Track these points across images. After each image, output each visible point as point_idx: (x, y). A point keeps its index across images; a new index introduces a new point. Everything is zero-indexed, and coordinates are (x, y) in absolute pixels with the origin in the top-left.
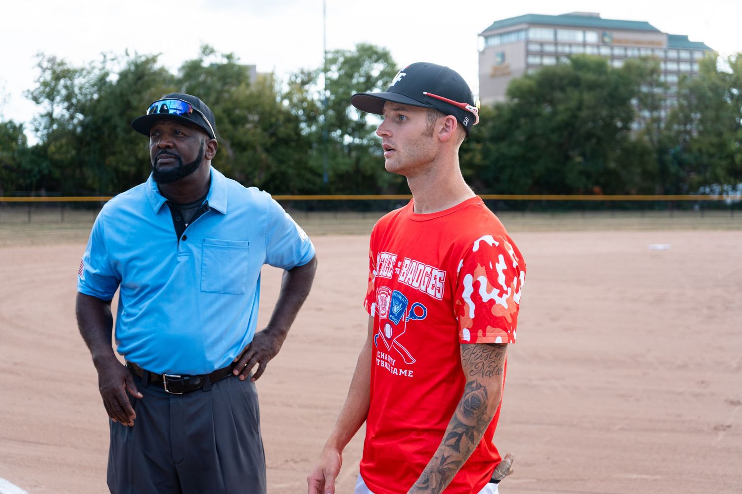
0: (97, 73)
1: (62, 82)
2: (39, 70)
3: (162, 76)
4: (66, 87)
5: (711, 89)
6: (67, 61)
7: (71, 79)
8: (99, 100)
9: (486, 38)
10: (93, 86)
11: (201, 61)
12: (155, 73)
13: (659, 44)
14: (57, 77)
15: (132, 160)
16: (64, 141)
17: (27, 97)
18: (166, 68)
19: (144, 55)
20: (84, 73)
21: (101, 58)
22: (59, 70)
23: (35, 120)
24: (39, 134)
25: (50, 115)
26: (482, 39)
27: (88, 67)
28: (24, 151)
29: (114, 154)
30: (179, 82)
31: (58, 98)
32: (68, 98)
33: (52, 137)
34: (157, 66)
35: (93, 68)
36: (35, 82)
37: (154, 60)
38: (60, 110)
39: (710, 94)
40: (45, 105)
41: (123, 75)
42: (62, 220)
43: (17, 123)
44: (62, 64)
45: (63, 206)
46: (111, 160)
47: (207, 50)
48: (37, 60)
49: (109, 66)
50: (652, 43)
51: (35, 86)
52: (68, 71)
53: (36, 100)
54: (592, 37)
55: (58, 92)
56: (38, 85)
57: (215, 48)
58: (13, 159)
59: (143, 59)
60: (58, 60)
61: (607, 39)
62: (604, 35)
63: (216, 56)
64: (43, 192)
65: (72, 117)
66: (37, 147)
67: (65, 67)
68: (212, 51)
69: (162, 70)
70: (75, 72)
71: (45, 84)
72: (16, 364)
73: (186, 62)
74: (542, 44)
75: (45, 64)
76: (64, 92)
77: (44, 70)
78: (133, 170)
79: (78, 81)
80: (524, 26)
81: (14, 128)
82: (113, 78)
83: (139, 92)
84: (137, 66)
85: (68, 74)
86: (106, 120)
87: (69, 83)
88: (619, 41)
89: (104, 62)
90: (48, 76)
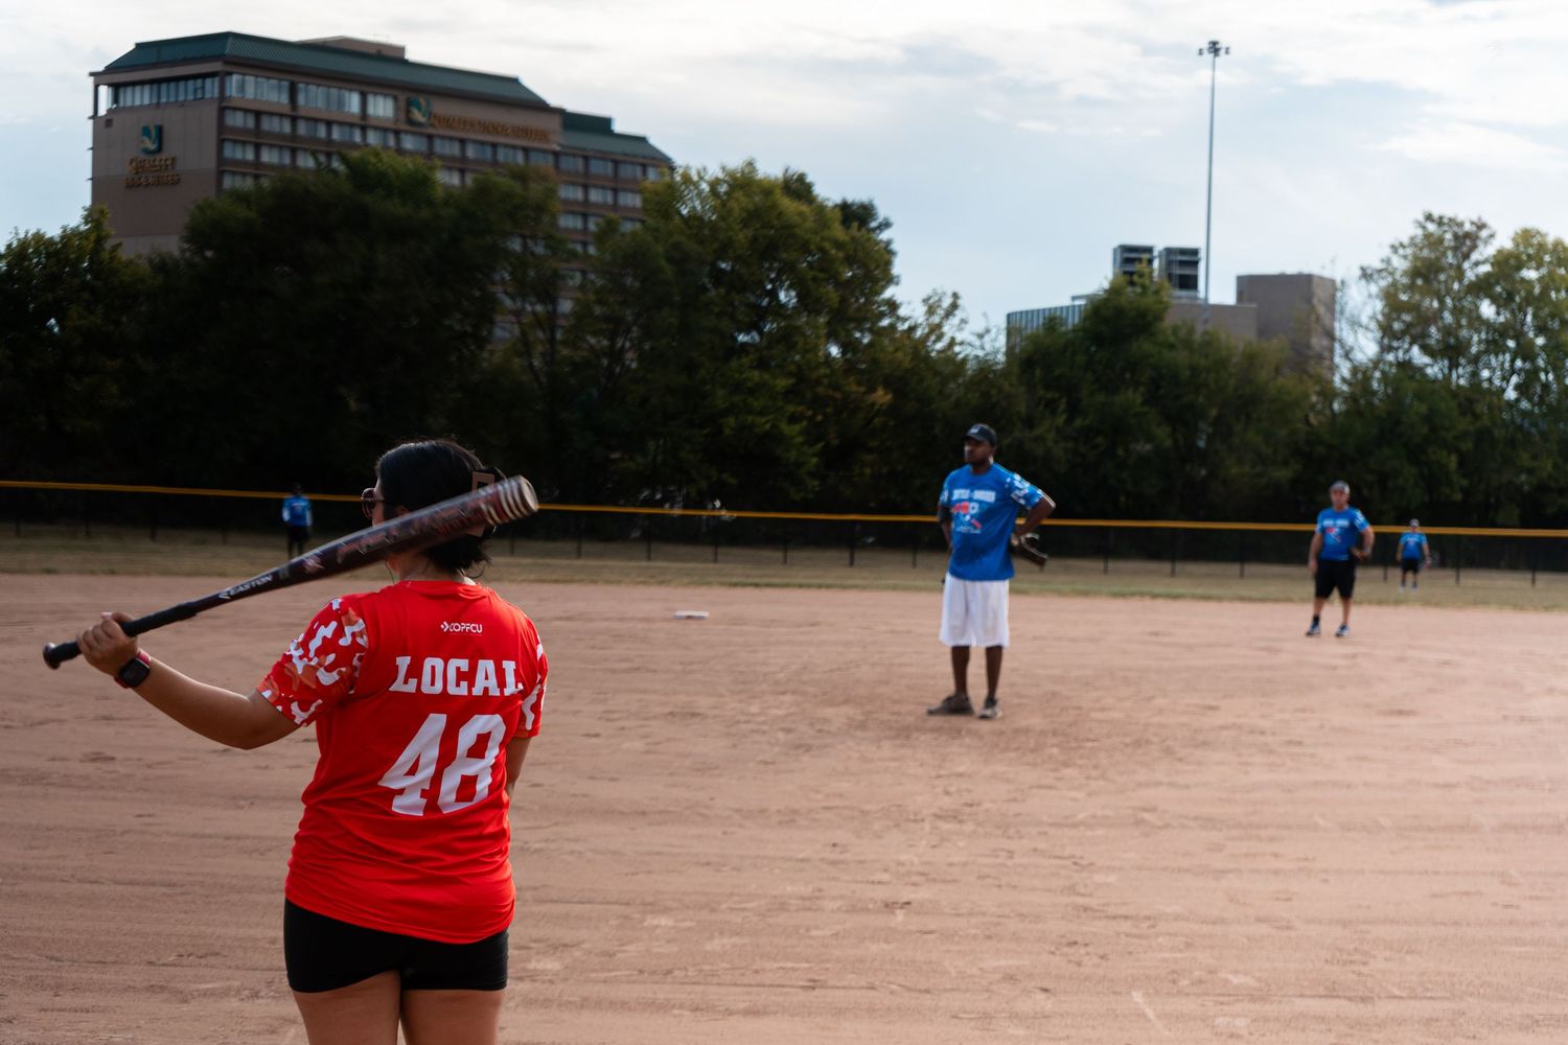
5: (670, 260)
9: (116, 88)
13: (543, 135)
26: (104, 91)
39: (669, 271)
50: (526, 132)
54: (382, 108)
61: (418, 116)
62: (409, 103)
74: (258, 114)
80: (217, 66)
88: (447, 122)
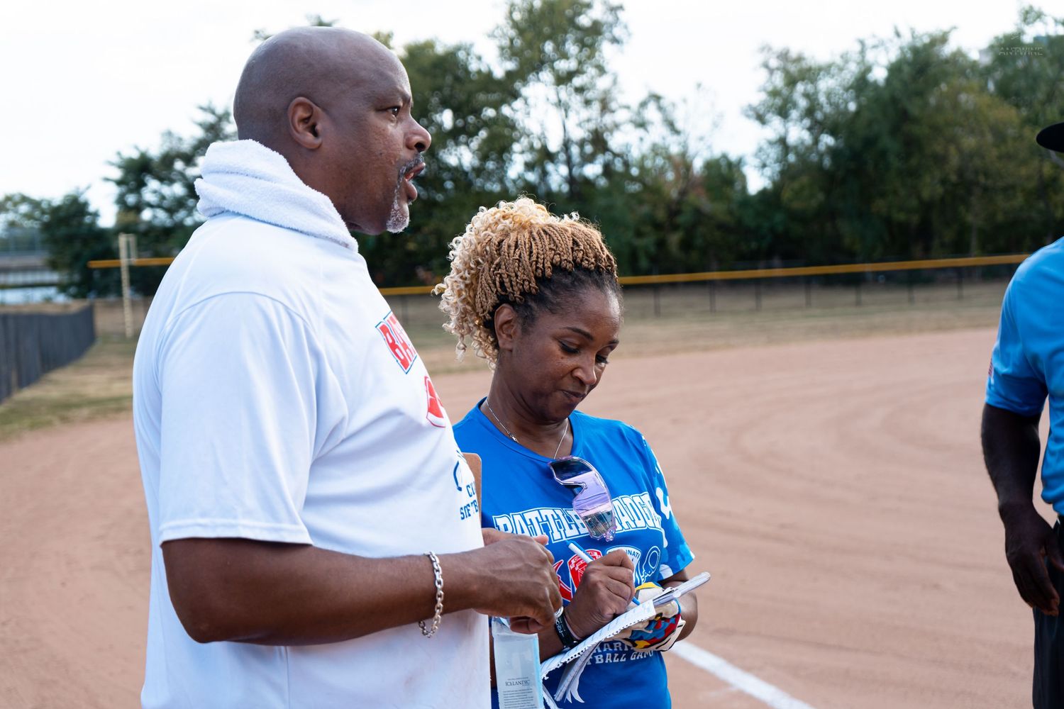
0: (853, 69)
1: (800, 87)
2: (764, 73)
3: (957, 64)
4: (806, 95)
6: (807, 55)
7: (813, 81)
8: (857, 113)
10: (847, 90)
11: (1021, 33)
12: (947, 61)
14: (791, 82)
15: (914, 203)
16: (805, 180)
17: (748, 116)
18: (965, 49)
19: (926, 34)
20: (834, 70)
21: (858, 47)
22: (793, 69)
23: (760, 150)
24: (768, 171)
25: (782, 141)
27: (839, 61)
28: (747, 201)
29: (883, 195)
30: (987, 72)
31: (794, 114)
32: (810, 112)
33: (787, 175)
34: (948, 50)
35: (847, 62)
36: (760, 91)
37: (943, 39)
38: (798, 133)
40: (776, 126)
41: (894, 70)
42: (809, 304)
43: (733, 157)
44: (799, 59)
45: (808, 281)
46: (880, 205)
47: (1030, 15)
48: (761, 58)
49: (870, 56)
51: (757, 98)
52: (810, 69)
53: (761, 119)
55: (795, 105)
56: (763, 96)
57: (1045, 10)
58: (731, 213)
59: (926, 40)
60: (794, 54)
63: (1046, 24)
64: (776, 261)
65: (816, 141)
66: (763, 193)
67: (804, 65)
68: (1039, 16)
69: (959, 54)
70: (820, 69)
71: (774, 93)
72: (783, 526)
73: (997, 38)
75: (774, 63)
76: (803, 103)
77: (771, 71)
78: (915, 219)
79: (825, 84)
81: (730, 165)
82: (879, 75)
83: (920, 94)
84: (915, 50)
85: (810, 74)
86: (870, 142)
87: (810, 88)
89: (862, 52)
90: (778, 80)
